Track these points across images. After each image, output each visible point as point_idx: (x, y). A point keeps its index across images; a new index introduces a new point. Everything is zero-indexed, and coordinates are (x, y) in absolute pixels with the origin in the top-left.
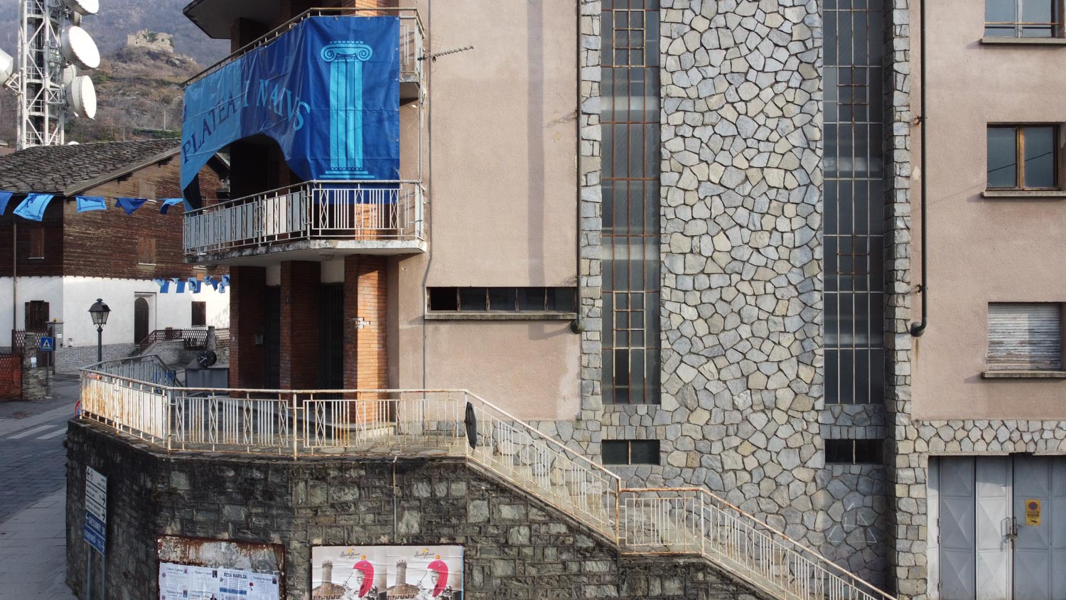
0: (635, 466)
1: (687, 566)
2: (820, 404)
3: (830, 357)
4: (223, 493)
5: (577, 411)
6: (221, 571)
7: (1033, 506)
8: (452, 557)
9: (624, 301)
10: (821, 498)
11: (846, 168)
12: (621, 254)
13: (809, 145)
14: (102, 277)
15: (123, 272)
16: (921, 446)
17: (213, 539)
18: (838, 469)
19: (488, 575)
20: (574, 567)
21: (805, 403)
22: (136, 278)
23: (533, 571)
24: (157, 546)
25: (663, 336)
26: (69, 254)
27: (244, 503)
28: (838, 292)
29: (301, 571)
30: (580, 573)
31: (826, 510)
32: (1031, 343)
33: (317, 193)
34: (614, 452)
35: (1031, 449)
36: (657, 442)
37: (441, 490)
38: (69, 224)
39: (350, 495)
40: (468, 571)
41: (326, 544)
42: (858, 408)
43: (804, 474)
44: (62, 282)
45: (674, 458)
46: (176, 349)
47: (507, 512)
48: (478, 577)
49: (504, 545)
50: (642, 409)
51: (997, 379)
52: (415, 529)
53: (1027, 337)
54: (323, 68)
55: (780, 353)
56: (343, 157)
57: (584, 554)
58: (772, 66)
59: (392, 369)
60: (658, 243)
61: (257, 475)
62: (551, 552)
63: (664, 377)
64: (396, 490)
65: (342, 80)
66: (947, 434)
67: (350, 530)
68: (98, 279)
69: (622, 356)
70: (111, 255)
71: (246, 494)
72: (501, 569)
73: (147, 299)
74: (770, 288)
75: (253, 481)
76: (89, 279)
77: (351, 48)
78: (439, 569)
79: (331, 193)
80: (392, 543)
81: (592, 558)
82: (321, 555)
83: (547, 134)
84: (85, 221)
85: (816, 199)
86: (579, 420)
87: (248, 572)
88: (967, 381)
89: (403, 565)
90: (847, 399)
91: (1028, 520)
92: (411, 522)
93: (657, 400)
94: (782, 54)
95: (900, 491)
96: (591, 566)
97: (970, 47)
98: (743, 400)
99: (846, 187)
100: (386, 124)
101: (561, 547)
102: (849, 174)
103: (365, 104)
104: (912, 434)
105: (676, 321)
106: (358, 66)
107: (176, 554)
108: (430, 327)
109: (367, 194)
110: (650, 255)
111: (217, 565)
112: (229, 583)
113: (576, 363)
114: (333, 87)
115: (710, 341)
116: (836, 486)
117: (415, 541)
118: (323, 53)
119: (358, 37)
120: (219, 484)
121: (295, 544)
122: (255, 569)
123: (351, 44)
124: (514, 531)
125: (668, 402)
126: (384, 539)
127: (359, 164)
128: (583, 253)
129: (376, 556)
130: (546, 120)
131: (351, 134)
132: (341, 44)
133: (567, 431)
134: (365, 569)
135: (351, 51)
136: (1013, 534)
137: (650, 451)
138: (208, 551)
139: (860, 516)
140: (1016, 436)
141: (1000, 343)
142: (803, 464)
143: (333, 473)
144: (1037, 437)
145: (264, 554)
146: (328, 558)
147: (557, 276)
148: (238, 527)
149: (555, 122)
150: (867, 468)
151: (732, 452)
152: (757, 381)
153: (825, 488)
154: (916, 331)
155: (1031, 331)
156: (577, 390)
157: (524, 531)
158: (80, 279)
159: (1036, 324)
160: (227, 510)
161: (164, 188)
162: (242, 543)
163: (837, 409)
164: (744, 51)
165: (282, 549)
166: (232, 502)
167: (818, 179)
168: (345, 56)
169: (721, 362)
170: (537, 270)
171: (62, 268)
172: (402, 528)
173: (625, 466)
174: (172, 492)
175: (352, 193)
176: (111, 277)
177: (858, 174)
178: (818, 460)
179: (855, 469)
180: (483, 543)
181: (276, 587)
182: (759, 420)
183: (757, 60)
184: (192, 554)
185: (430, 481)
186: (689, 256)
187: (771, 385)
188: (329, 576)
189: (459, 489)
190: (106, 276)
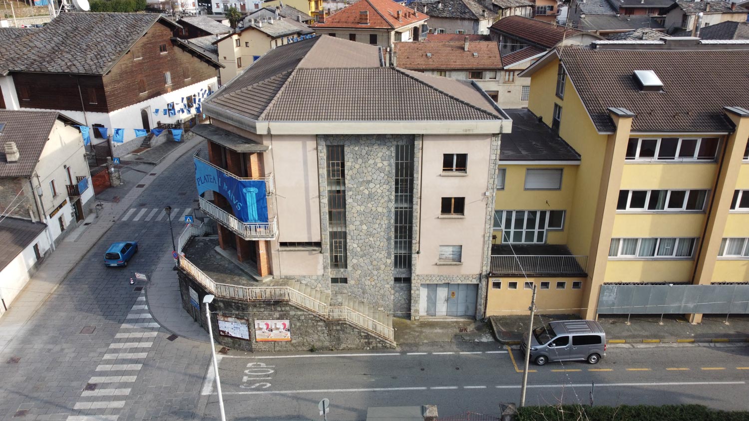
0: (341, 284)
1: (342, 324)
2: (393, 269)
3: (396, 257)
4: (232, 308)
5: (323, 273)
6: (233, 323)
7: (453, 293)
8: (287, 322)
9: (336, 242)
10: (393, 292)
11: (402, 206)
12: (335, 230)
13: (390, 200)
14: (125, 107)
15: (134, 101)
16: (419, 281)
17: (231, 317)
18: (398, 285)
19: (295, 325)
20: (315, 324)
21: (389, 268)
22: (140, 102)
23: (306, 325)
24: (217, 317)
25: (348, 252)
26: (109, 100)
27: (238, 311)
28: (399, 240)
29: (252, 325)
30: (317, 325)
31: (394, 294)
32: (452, 254)
33: (246, 227)
34: (334, 280)
35: (449, 282)
36: (347, 278)
37: (283, 309)
38: (107, 86)
39: (262, 310)
40: (291, 325)
41: (258, 319)
42: (404, 270)
43: (387, 286)
44: (109, 116)
45: (351, 282)
46: (165, 135)
47: (299, 313)
48: (293, 326)
49: (299, 320)
50: (342, 270)
51: (440, 265)
52: (278, 316)
53: (452, 253)
54: (244, 194)
55: (381, 256)
56: (252, 217)
57: (318, 321)
58: (379, 178)
59: (271, 262)
60: (346, 227)
61: (240, 305)
62: (310, 321)
63: (348, 262)
64: (273, 309)
65: (250, 198)
66: (426, 278)
67: (263, 317)
68: (124, 109)
69: (336, 257)
70: (127, 94)
71: (238, 308)
72: (298, 324)
73: (146, 110)
74: (378, 239)
75: (239, 306)
76: (120, 110)
77: (252, 189)
78: (284, 324)
79: (250, 226)
80: (273, 319)
81: (319, 322)
82: (256, 322)
83: (311, 202)
84: (113, 82)
85: (392, 215)
86: (323, 275)
87: (240, 324)
88: (432, 265)
89: (276, 324)
90: (400, 267)
91: (452, 296)
92: (277, 315)
93: (346, 268)
94: (382, 175)
95: (412, 292)
96: (319, 323)
97: (437, 176)
98: (370, 268)
99: (401, 212)
100: (263, 209)
101: (312, 319)
102: (401, 208)
103: (257, 204)
104: (416, 278)
105: (351, 248)
106: (254, 194)
107: (222, 319)
108: (280, 252)
109: (260, 226)
110: (343, 230)
111: (232, 322)
112: (236, 326)
113: (322, 261)
114: (248, 200)
115: (361, 253)
116: (397, 289)
117: (278, 319)
118: (244, 190)
119: (254, 186)
120: (231, 306)
121: (250, 320)
122: (241, 324)
123: (252, 188)
124: (301, 317)
125: (349, 268)
126: (271, 318)
127: (257, 219)
128: (323, 233)
129: (269, 322)
130: (311, 197)
131: (254, 212)
132: (249, 188)
133: (320, 278)
134: (267, 325)
135: (252, 190)
136: (447, 300)
137: (345, 280)
138: (230, 319)
139: (403, 296)
140: (445, 279)
141: (444, 254)
142: (388, 283)
143: (258, 305)
144: (451, 279)
145: (243, 321)
146: (258, 322)
147: (316, 239)
148: (236, 315)
149: (313, 198)
150: (405, 284)
151: (368, 281)
152: (375, 263)
153: (394, 289)
154: (418, 253)
155: (453, 251)
156: (323, 268)
157: (303, 317)
158: (116, 112)
159: (454, 249)
160: (234, 312)
161: (145, 48)
162: (238, 318)
163: (398, 270)
164: (371, 174)
165: (248, 320)
166: (234, 310)
167: (393, 210)
168: (250, 192)
169: (364, 258)
170: (310, 237)
171: (107, 109)
172: (275, 316)
173: (337, 284)
174: (219, 306)
175: (255, 226)
176: (129, 106)
177: (405, 208)
178: (392, 282)
179: (402, 285)
180: (294, 319)
181: (247, 328)
182: (375, 272)
183: (375, 176)
184: (226, 319)
185: (281, 307)
186: (355, 231)
187: (379, 264)
188: (259, 326)
189: (288, 308)
190: (127, 106)
